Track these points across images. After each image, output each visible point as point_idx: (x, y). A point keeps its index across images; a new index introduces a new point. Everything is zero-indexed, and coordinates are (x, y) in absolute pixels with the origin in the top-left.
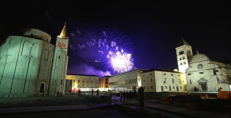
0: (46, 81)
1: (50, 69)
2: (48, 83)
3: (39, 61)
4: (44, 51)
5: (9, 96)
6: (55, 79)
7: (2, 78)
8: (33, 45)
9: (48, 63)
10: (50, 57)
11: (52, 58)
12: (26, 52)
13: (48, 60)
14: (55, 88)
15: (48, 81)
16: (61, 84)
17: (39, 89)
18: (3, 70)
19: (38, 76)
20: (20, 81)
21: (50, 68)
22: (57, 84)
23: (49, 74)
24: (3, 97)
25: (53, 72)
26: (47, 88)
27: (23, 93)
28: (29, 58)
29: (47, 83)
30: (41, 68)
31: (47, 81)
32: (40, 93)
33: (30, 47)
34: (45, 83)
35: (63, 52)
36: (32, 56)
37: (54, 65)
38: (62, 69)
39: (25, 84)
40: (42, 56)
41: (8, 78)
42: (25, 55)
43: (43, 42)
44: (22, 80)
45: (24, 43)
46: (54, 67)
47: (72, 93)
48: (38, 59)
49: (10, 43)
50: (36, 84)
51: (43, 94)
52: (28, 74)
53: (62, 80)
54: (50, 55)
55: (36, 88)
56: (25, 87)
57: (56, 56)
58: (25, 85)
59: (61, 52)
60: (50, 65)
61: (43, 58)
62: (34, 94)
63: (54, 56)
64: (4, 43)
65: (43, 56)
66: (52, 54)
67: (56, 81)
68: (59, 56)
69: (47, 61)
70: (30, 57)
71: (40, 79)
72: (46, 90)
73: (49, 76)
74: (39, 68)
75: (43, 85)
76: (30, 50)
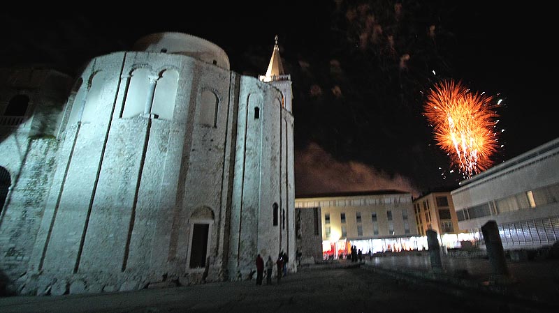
0: (212, 212)
1: (227, 164)
2: (223, 222)
3: (182, 132)
4: (199, 94)
5: (68, 285)
6: (249, 201)
7: (55, 213)
8: (160, 76)
9: (218, 136)
10: (222, 117)
11: (231, 119)
12: (136, 103)
13: (215, 127)
14: (253, 244)
15: (224, 214)
16: (275, 223)
17: (185, 248)
18: (62, 179)
19: (180, 193)
20: (112, 216)
21: (228, 156)
22: (261, 224)
23: (226, 183)
24: (49, 293)
25: (239, 172)
26: (221, 245)
27: (123, 269)
28: (147, 122)
29: (219, 224)
30: (191, 159)
31: (217, 214)
32: (193, 265)
33: (152, 82)
34: (211, 222)
35: (269, 93)
36: (156, 117)
37: (240, 143)
38: (273, 159)
39: (131, 230)
40: (191, 110)
41: (74, 209)
42: (132, 115)
43: (193, 60)
44: (121, 211)
45: (130, 73)
46: (240, 154)
47: (326, 262)
48: (180, 124)
49: (90, 82)
50: (175, 227)
51: (206, 274)
52: (141, 188)
53: (276, 205)
54: (223, 106)
55: (173, 244)
56: (133, 245)
57: (244, 108)
58: (129, 236)
59: (261, 95)
60: (225, 144)
61: (197, 119)
62: (165, 276)
63: (240, 112)
64: (77, 89)
65: (197, 112)
66: (232, 104)
67: (252, 211)
68: (257, 110)
69: (211, 130)
70: (150, 120)
71: (188, 204)
72: (217, 254)
73: (226, 189)
74: (185, 159)
75: (201, 232)
76: (149, 93)
